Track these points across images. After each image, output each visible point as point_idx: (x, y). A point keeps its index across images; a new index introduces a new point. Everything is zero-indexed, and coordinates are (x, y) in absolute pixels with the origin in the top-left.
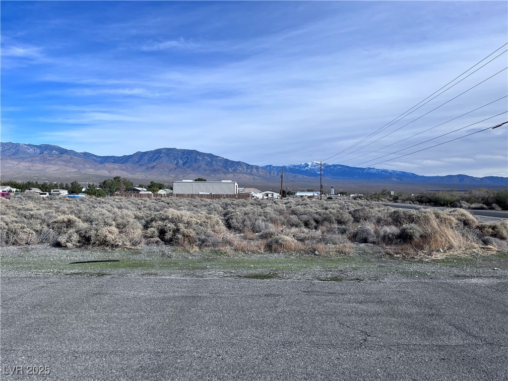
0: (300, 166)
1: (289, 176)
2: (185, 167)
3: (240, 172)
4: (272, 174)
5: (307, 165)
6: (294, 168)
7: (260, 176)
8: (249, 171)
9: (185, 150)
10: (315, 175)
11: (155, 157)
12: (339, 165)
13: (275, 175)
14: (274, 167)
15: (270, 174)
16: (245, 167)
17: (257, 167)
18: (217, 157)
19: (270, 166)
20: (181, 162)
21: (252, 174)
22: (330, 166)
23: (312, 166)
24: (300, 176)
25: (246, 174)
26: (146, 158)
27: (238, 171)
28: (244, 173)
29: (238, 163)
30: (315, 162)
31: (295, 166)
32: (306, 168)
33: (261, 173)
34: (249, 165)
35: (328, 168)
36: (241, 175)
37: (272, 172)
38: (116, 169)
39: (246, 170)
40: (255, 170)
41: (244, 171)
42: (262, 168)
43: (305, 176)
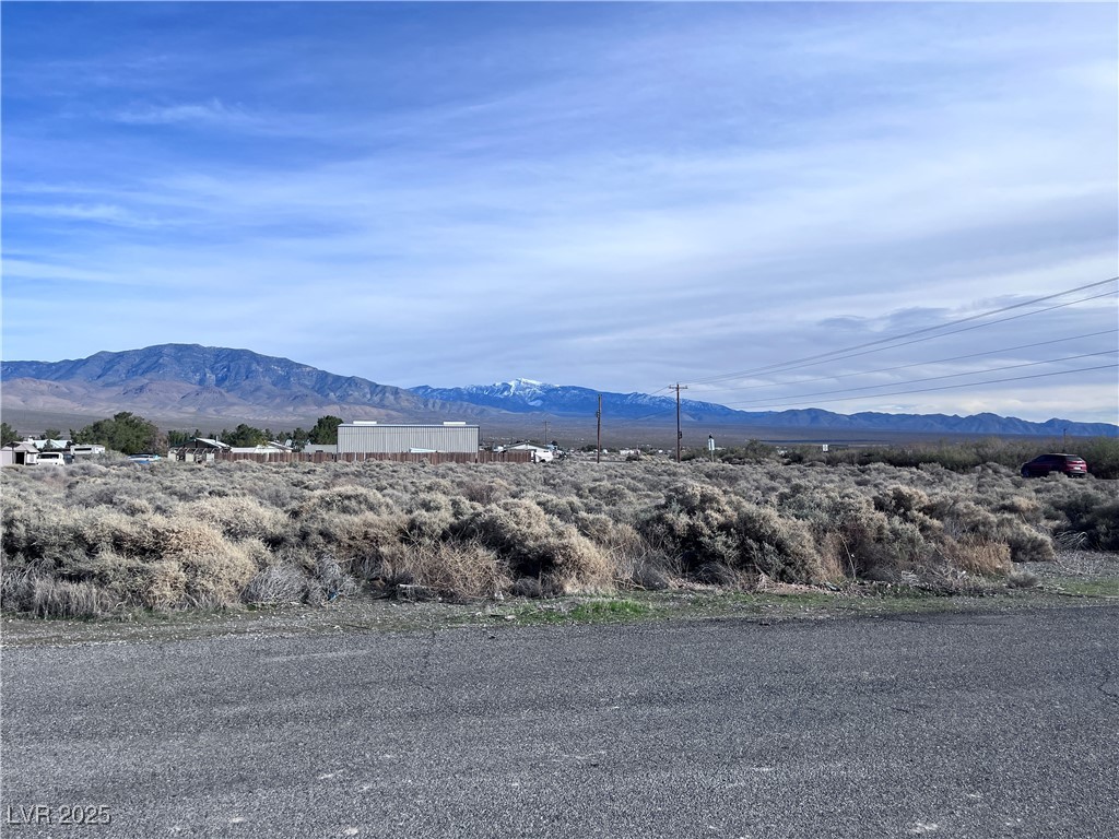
0: (492, 389)
1: (469, 411)
2: (223, 391)
3: (357, 402)
4: (430, 406)
5: (507, 387)
6: (480, 392)
7: (401, 410)
8: (376, 399)
9: (221, 350)
10: (526, 408)
11: (144, 366)
12: (574, 388)
13: (437, 408)
14: (434, 390)
15: (426, 405)
16: (367, 390)
17: (396, 391)
18: (299, 366)
19: (426, 387)
20: (211, 377)
21: (383, 407)
22: (556, 389)
23: (517, 389)
24: (493, 411)
25: (369, 405)
26: (122, 368)
27: (351, 399)
28: (364, 404)
29: (352, 381)
30: (524, 380)
31: (481, 389)
32: (506, 393)
33: (405, 404)
34: (378, 386)
35: (552, 394)
36: (357, 407)
37: (431, 401)
38: (42, 393)
39: (369, 396)
40: (392, 397)
41: (366, 400)
42: (407, 391)
43: (504, 411)
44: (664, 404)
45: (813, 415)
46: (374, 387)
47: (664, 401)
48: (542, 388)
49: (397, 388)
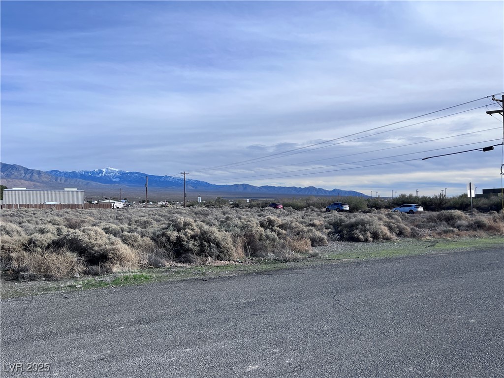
0: (93, 173)
1: (80, 183)
3: (16, 178)
4: (59, 180)
5: (101, 172)
6: (86, 174)
7: (43, 182)
8: (28, 176)
10: (111, 182)
12: (136, 173)
13: (63, 181)
14: (61, 173)
15: (56, 180)
16: (22, 172)
17: (39, 173)
19: (56, 171)
21: (32, 180)
22: (127, 173)
23: (106, 173)
24: (94, 183)
25: (24, 179)
27: (13, 176)
28: (21, 179)
29: (13, 167)
31: (87, 172)
32: (100, 175)
33: (44, 179)
34: (28, 170)
35: (124, 176)
36: (17, 181)
37: (59, 178)
39: (23, 175)
40: (37, 176)
41: (22, 177)
42: (46, 173)
43: (99, 184)
44: (180, 181)
45: (245, 187)
46: (27, 170)
47: (180, 179)
48: (119, 172)
49: (40, 171)
